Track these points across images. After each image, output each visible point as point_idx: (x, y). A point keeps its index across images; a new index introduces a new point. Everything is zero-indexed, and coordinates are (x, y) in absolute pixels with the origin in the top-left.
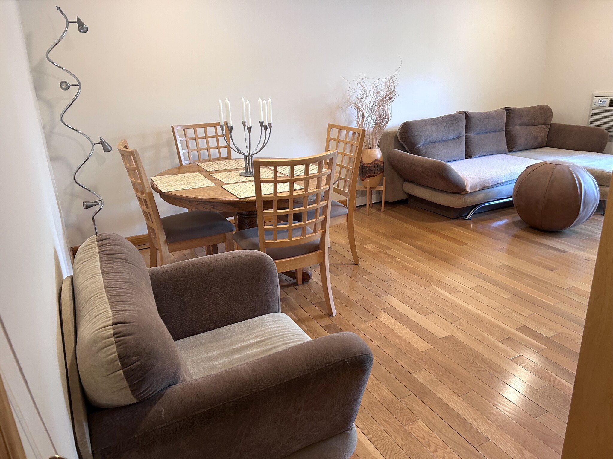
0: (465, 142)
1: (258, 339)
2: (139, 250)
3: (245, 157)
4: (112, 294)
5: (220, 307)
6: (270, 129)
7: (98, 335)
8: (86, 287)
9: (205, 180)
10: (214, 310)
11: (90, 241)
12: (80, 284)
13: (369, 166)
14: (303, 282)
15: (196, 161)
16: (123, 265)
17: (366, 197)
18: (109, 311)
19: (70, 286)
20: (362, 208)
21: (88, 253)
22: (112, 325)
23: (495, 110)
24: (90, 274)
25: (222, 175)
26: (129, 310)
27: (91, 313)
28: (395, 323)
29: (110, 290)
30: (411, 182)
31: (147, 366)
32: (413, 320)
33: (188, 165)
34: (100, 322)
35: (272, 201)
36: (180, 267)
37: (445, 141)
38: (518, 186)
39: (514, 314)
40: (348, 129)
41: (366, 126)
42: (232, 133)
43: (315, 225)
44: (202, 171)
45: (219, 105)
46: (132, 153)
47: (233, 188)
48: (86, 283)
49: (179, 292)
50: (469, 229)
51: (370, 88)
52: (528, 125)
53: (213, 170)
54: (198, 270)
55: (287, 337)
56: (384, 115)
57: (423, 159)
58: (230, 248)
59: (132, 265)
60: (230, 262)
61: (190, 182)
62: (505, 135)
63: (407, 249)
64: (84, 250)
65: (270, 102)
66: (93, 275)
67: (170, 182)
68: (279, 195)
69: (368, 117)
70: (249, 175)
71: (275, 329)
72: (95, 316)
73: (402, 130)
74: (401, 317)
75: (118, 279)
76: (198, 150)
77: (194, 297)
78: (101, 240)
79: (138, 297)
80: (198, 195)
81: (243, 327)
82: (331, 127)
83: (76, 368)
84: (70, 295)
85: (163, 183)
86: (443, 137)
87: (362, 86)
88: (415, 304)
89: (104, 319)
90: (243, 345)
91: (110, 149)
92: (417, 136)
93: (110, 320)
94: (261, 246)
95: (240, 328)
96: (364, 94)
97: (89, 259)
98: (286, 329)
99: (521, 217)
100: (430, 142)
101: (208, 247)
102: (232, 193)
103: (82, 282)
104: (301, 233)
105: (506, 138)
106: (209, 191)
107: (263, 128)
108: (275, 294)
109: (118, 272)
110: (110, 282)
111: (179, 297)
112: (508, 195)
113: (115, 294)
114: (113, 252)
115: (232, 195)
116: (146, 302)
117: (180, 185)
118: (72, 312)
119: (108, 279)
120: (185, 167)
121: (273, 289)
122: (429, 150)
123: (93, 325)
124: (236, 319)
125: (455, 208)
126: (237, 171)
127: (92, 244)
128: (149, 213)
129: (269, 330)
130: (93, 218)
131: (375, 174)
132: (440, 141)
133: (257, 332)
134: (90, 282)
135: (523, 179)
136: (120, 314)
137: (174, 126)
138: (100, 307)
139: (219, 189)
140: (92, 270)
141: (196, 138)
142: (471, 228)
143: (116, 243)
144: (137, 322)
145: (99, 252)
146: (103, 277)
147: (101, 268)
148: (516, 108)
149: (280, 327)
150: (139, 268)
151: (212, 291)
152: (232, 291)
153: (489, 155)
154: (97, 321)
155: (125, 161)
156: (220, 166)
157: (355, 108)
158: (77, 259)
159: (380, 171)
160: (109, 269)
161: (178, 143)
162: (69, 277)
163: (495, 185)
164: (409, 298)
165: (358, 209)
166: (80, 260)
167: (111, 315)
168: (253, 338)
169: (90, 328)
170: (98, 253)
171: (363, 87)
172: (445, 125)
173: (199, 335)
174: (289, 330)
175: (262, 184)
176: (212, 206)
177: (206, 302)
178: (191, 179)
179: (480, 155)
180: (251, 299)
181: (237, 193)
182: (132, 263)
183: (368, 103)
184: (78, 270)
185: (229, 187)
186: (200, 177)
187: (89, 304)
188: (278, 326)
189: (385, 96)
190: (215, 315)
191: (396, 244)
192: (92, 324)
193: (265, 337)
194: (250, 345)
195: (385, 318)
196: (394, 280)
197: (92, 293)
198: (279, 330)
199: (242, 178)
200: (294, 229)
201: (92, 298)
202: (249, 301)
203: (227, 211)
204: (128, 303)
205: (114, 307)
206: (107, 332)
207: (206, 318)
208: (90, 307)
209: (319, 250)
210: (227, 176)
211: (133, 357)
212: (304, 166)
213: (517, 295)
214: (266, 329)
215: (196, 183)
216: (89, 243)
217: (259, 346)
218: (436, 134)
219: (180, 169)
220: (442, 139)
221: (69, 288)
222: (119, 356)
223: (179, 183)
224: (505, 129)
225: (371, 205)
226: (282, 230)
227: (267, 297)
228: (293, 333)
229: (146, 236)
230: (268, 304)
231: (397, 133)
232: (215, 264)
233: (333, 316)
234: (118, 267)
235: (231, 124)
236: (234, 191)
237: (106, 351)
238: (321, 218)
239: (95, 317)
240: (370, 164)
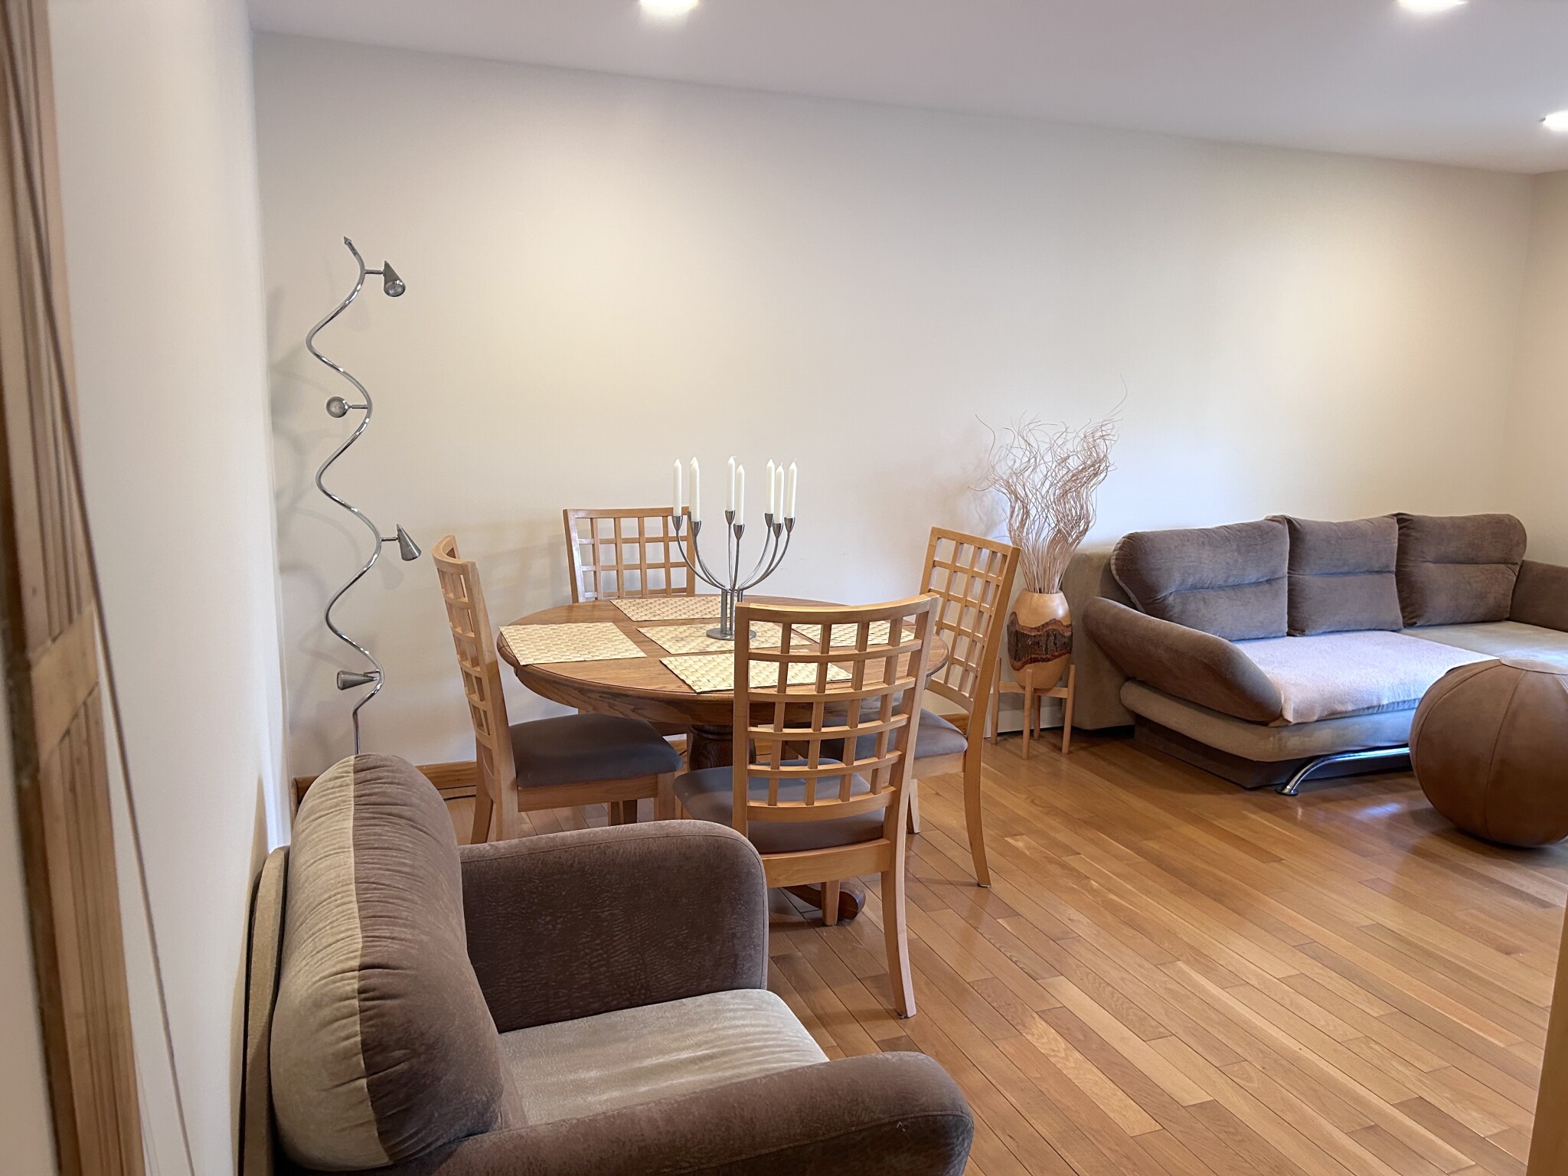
0: (1287, 594)
1: (702, 1051)
2: (445, 800)
3: (723, 593)
4: (371, 897)
5: (617, 958)
6: (789, 532)
7: (327, 989)
8: (315, 877)
9: (625, 641)
10: (602, 966)
11: (340, 770)
12: (304, 867)
13: (1033, 634)
14: (839, 920)
15: (610, 595)
16: (402, 832)
17: (1024, 712)
18: (356, 936)
19: (280, 871)
20: (1011, 740)
21: (331, 796)
22: (359, 970)
23: (1371, 517)
24: (327, 846)
25: (666, 631)
26: (401, 940)
27: (317, 937)
28: (1068, 1052)
29: (366, 889)
30: (1143, 683)
31: (424, 1076)
32: (1116, 1047)
33: (592, 604)
34: (335, 960)
35: (774, 704)
36: (534, 849)
37: (1236, 587)
38: (1422, 716)
39: (1394, 1063)
40: (980, 544)
41: (1030, 536)
42: (698, 537)
43: (876, 772)
44: (621, 620)
45: (675, 470)
46: (463, 569)
47: (686, 665)
48: (317, 866)
49: (524, 911)
50: (1292, 819)
51: (1044, 447)
52: (1458, 563)
53: (647, 618)
54: (574, 861)
55: (773, 1053)
56: (1076, 512)
57: (1172, 629)
58: (665, 812)
59: (425, 835)
60: (653, 848)
61: (588, 645)
62: (1397, 584)
63: (1118, 857)
64: (323, 789)
65: (793, 471)
66: (334, 849)
67: (543, 642)
68: (790, 691)
69: (1038, 516)
70: (728, 637)
71: (747, 1029)
72: (325, 944)
73: (1122, 552)
74: (1085, 1036)
75: (387, 865)
76: (619, 567)
77: (559, 926)
78: (363, 770)
79: (425, 909)
80: (603, 676)
81: (667, 1017)
82: (938, 534)
83: (266, 1065)
84: (277, 891)
85: (526, 643)
86: (1228, 577)
87: (1026, 441)
88: (1126, 1005)
89: (344, 955)
90: (662, 1060)
91: (417, 554)
92: (1159, 569)
93: (355, 957)
94: (737, 814)
95: (662, 1017)
96: (1029, 460)
97: (332, 812)
98: (774, 1033)
99: (1431, 802)
100: (1194, 587)
101: (614, 806)
102: (683, 677)
103: (308, 864)
104: (837, 790)
105: (1399, 591)
106: (629, 669)
107: (772, 529)
108: (756, 940)
109: (391, 846)
110: (369, 869)
111: (523, 922)
112: (1400, 739)
113: (376, 899)
114: (386, 800)
115: (681, 683)
116: (442, 924)
117: (565, 650)
118: (277, 932)
119: (366, 863)
120: (583, 607)
121: (751, 925)
122: (1192, 607)
123: (317, 965)
124: (653, 994)
125: (1256, 760)
126: (702, 625)
127: (343, 777)
128: (485, 712)
129: (731, 1032)
130: (355, 713)
131: (1048, 656)
132: (1221, 587)
133: (700, 1033)
134: (325, 864)
135: (1436, 701)
136: (380, 946)
137: (570, 510)
138: (339, 925)
139: (654, 667)
140: (334, 837)
141: (617, 541)
142: (1296, 818)
143: (395, 778)
144: (413, 968)
145: (355, 797)
146: (355, 857)
147: (354, 835)
148: (1424, 517)
149: (758, 1026)
150: (438, 841)
151: (603, 916)
152: (651, 920)
153: (1353, 631)
154: (327, 958)
155: (446, 585)
156: (663, 610)
157: (1006, 491)
158: (305, 809)
159: (1061, 650)
160: (372, 838)
161: (574, 548)
162: (281, 849)
163: (1364, 709)
164: (1110, 989)
165: (1001, 740)
166: (312, 812)
167: (360, 946)
168: (688, 1048)
169: (312, 972)
170: (353, 799)
171: (1029, 444)
172: (1235, 547)
173: (560, 1023)
174: (781, 1036)
175: (752, 663)
176: (633, 707)
177: (588, 942)
178: (592, 637)
179: (1328, 630)
180: (695, 946)
181: (694, 678)
182: (425, 829)
183: (1040, 483)
184: (303, 835)
185: (676, 663)
186: (614, 634)
187: (316, 916)
188: (753, 1022)
189: (1083, 469)
190: (603, 977)
191: (1091, 841)
192: (315, 964)
193: (720, 1047)
194: (680, 1065)
195: (1043, 1038)
196: (1079, 939)
197: (325, 892)
198: (754, 1034)
199: (712, 644)
200: (820, 780)
201: (325, 903)
202: (689, 950)
203: (663, 720)
204: (401, 921)
205: (370, 928)
206: (344, 985)
207: (583, 982)
208: (318, 924)
209: (882, 837)
210: (677, 637)
211: (394, 1050)
212: (856, 627)
213: (1405, 1011)
214: (725, 1028)
215: (602, 648)
216: (336, 775)
217: (700, 1069)
218: (1211, 567)
219: (572, 612)
220: (1225, 581)
221: (277, 874)
222: (363, 1042)
223: (562, 646)
224: (1395, 567)
225: (1036, 734)
226: (794, 779)
227: (734, 945)
228: (789, 1046)
229: (472, 766)
230: (736, 964)
231: (1110, 560)
232: (617, 848)
233: (906, 1017)
234: (391, 836)
235: (697, 517)
236: (686, 673)
237: (336, 1030)
238: (892, 757)
239: (326, 947)
240: (1037, 629)
